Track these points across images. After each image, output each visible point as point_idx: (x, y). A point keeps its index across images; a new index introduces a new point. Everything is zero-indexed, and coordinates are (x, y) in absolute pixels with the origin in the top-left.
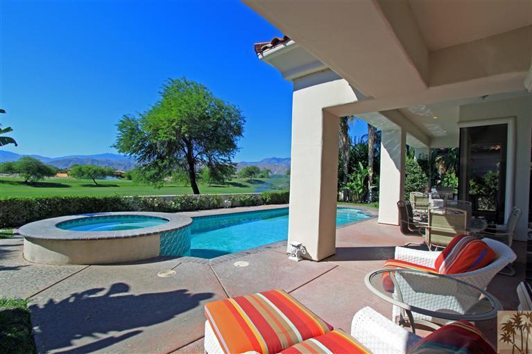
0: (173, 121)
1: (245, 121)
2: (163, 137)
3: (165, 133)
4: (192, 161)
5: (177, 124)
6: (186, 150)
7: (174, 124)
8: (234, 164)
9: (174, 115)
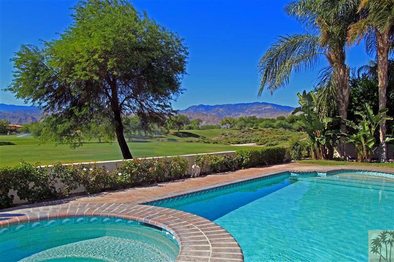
0: (95, 52)
1: (187, 54)
2: (80, 74)
3: (84, 69)
4: (117, 109)
5: (100, 57)
6: (110, 94)
7: (96, 56)
8: (174, 112)
9: (96, 43)
